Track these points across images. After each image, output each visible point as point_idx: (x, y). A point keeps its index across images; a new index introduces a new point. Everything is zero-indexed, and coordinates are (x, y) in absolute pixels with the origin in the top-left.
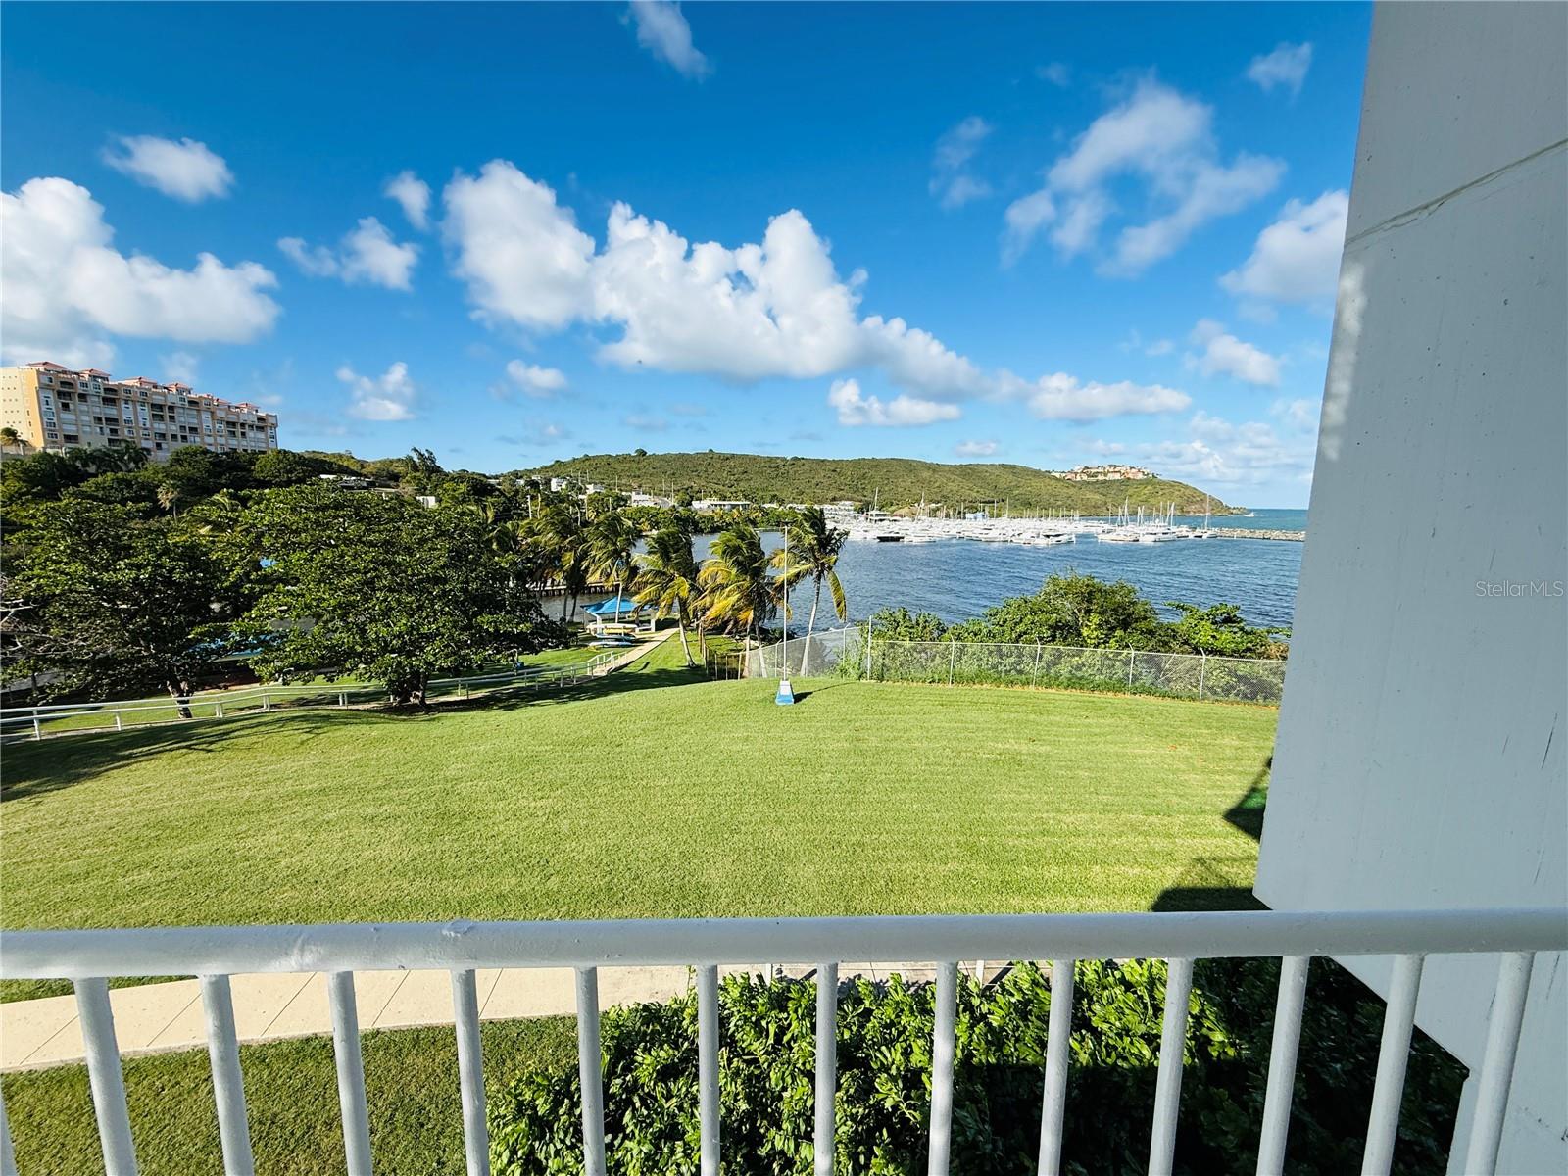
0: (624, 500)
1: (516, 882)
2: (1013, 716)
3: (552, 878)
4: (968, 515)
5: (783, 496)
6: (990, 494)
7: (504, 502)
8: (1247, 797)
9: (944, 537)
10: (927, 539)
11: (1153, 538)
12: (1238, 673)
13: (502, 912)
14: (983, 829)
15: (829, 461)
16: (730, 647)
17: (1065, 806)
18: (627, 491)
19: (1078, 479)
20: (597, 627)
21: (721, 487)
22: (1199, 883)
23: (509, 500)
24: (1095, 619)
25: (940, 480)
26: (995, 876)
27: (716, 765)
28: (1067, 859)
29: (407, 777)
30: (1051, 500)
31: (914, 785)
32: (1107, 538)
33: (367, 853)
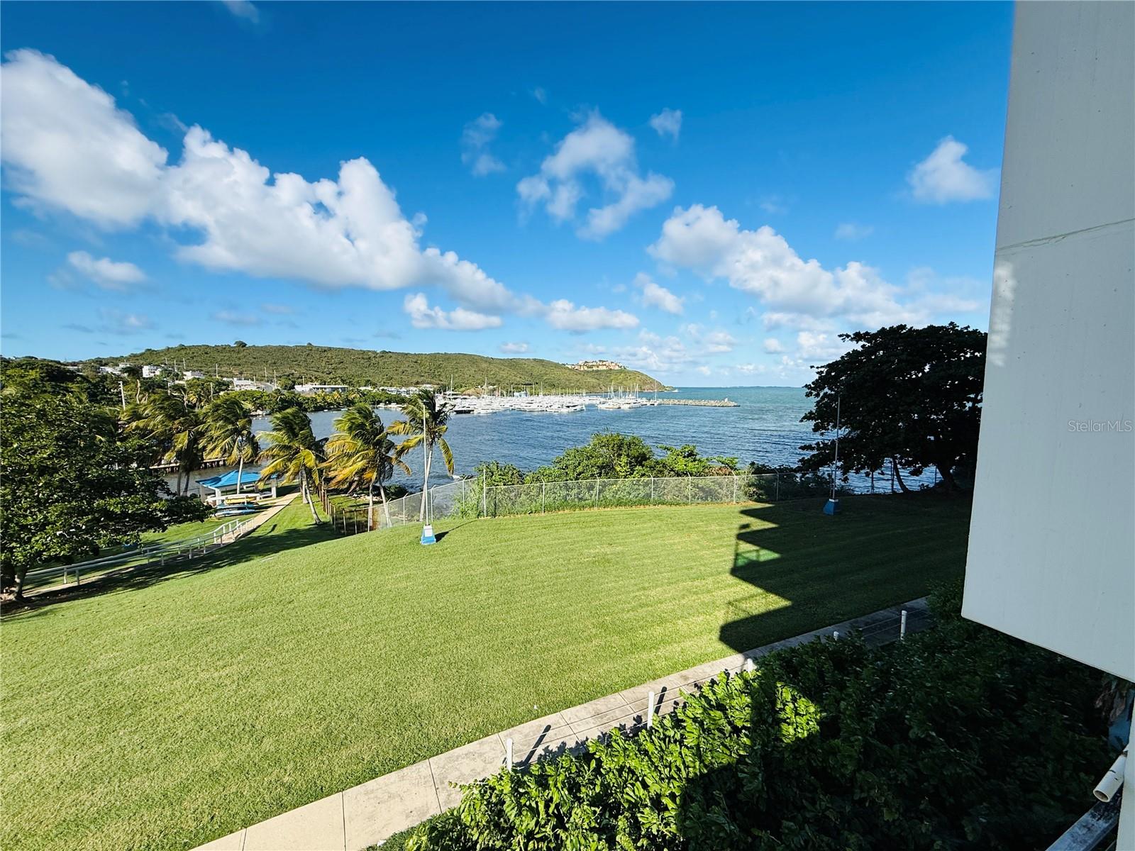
0: (224, 385)
1: (226, 756)
2: (593, 529)
3: (265, 740)
4: (516, 394)
5: (375, 381)
6: (528, 380)
7: (89, 388)
8: (736, 559)
9: (501, 409)
10: (491, 411)
11: (629, 406)
12: (700, 486)
13: (222, 789)
14: (605, 611)
15: (412, 354)
16: (350, 504)
17: (647, 585)
18: (227, 377)
19: (582, 369)
20: (217, 499)
21: (320, 374)
22: (736, 618)
23: (96, 386)
24: (624, 459)
25: (494, 369)
26: (627, 643)
27: (389, 603)
28: (662, 621)
29: (43, 680)
30: (567, 383)
31: (548, 589)
32: (603, 407)
33: (13, 777)
